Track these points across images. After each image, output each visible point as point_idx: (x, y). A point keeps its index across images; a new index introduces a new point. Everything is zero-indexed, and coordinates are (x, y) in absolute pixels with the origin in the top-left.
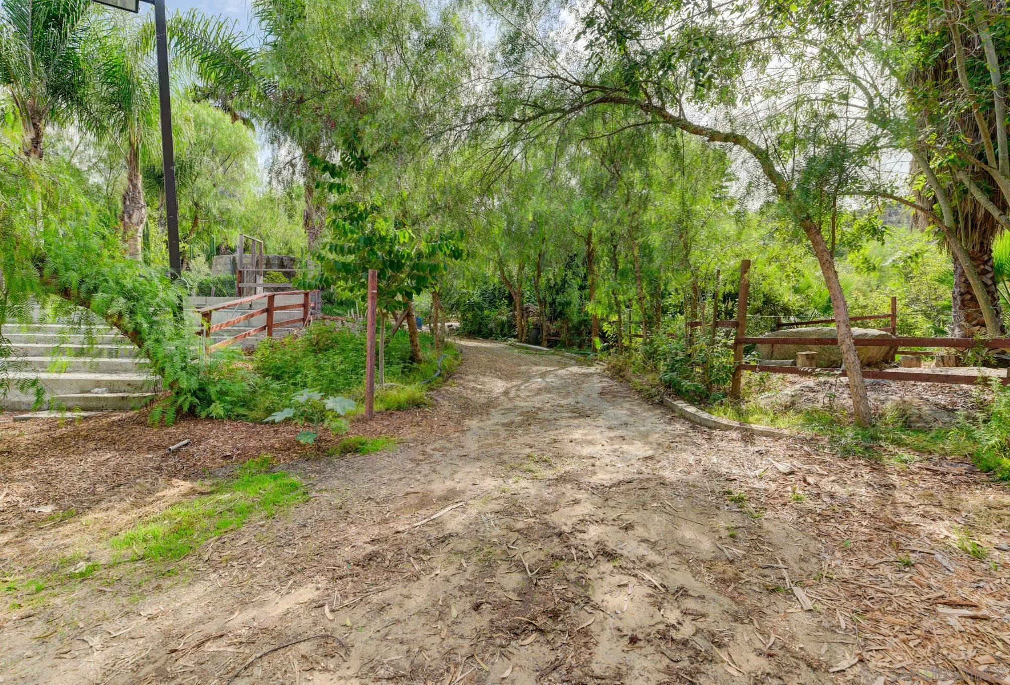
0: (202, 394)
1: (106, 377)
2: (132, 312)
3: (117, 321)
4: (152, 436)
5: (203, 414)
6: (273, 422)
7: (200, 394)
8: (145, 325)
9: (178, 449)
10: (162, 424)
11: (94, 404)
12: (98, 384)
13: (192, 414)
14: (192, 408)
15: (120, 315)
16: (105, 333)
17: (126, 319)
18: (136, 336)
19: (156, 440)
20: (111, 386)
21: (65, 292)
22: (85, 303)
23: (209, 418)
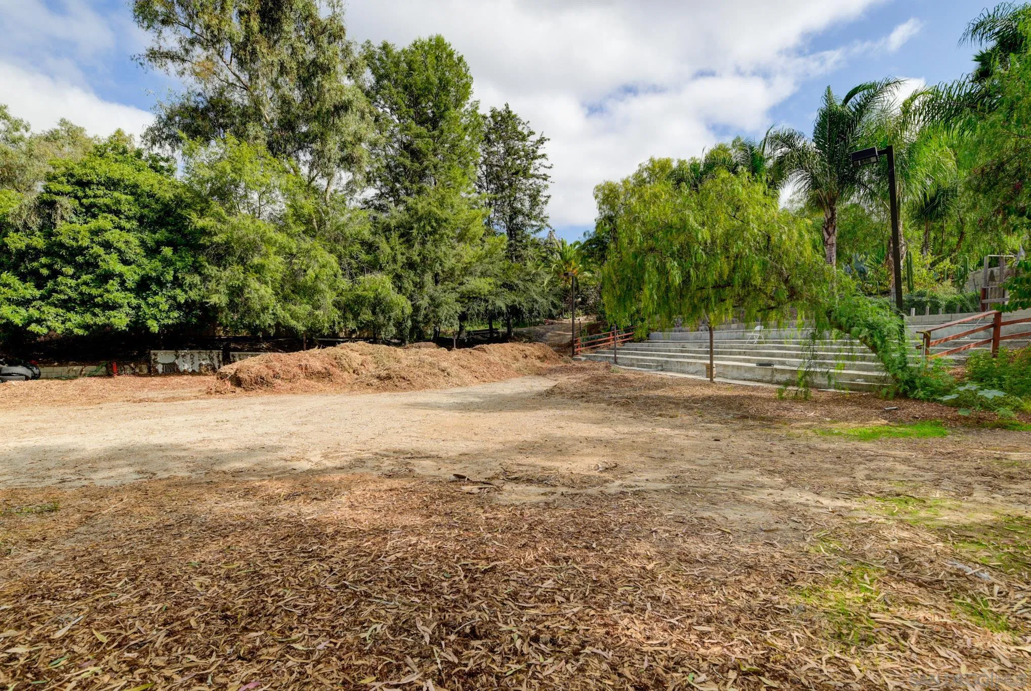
0: (911, 383)
1: (865, 373)
2: (872, 336)
3: (864, 341)
4: (878, 403)
5: (911, 396)
6: (941, 401)
7: (911, 384)
8: (879, 343)
9: (890, 410)
10: (886, 398)
11: (856, 387)
12: (859, 376)
13: (904, 396)
14: (905, 392)
15: (866, 337)
16: (859, 348)
17: (869, 339)
18: (874, 348)
19: (880, 405)
20: (866, 378)
21: (840, 327)
22: (849, 332)
23: (915, 399)
